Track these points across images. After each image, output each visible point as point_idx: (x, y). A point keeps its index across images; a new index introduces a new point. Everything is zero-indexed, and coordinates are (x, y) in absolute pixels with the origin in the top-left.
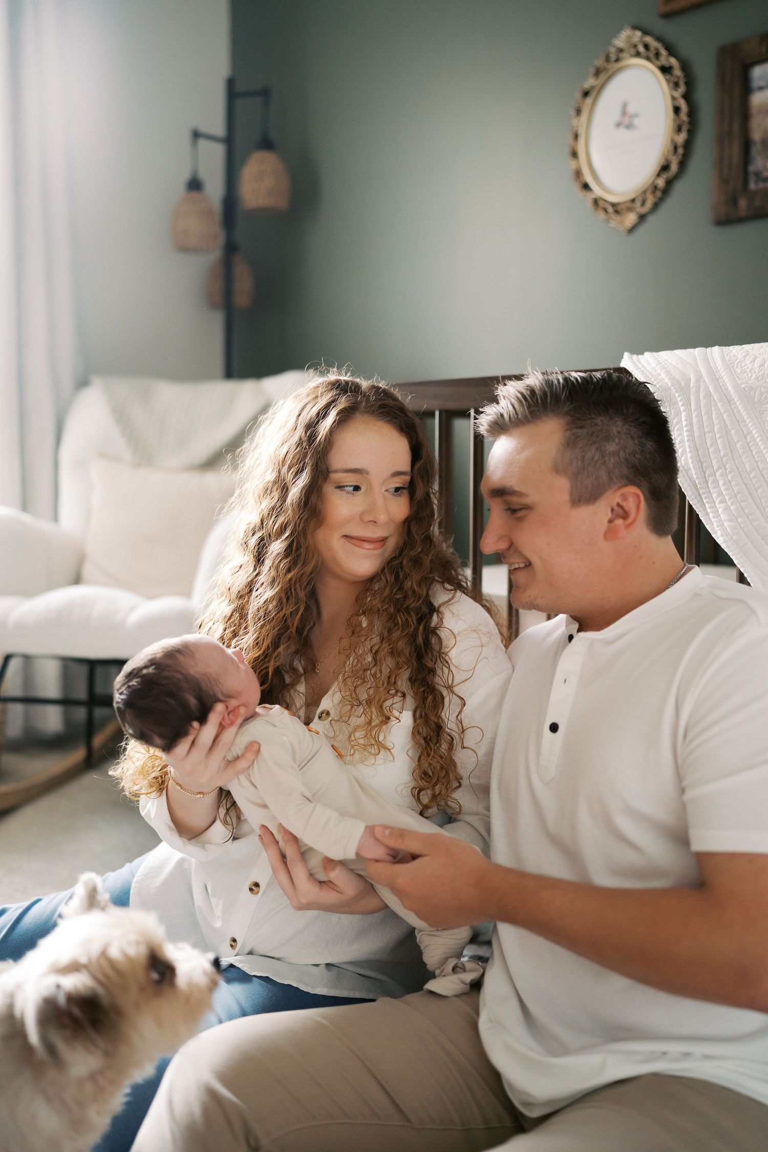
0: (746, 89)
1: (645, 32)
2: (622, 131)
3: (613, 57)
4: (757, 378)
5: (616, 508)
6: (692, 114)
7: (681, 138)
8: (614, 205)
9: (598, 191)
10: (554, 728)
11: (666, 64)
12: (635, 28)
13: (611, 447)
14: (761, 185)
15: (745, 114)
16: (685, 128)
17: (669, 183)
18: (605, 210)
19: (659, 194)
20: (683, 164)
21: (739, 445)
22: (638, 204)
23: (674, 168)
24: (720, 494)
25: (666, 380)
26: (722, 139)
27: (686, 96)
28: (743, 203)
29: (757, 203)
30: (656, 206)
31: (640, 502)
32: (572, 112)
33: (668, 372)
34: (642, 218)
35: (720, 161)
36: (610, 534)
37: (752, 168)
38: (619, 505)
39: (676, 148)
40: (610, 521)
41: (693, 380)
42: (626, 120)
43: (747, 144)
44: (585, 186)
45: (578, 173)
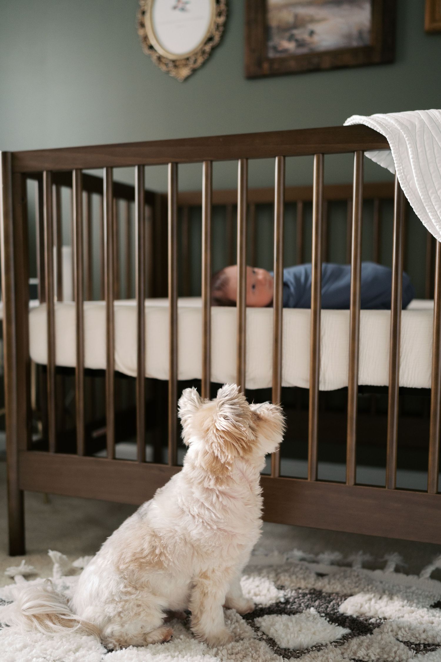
2: (177, 13)
6: (228, 5)
7: (221, 20)
8: (174, 61)
9: (161, 51)
14: (277, 55)
15: (266, 9)
16: (224, 14)
17: (213, 49)
18: (166, 64)
19: (206, 56)
20: (223, 37)
22: (191, 61)
23: (217, 39)
26: (249, 23)
28: (266, 66)
29: (275, 67)
30: (204, 64)
34: (194, 71)
35: (249, 38)
37: (271, 44)
39: (217, 26)
42: (180, 5)
43: (267, 28)
44: (151, 47)
45: (146, 38)
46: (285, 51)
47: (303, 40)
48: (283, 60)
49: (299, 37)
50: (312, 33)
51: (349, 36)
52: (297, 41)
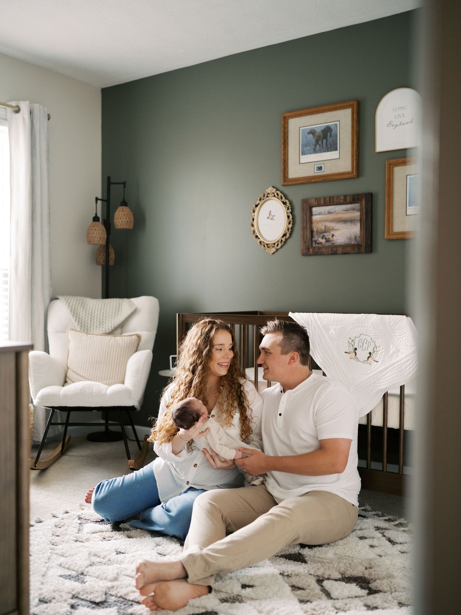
0: (311, 214)
1: (277, 190)
2: (269, 220)
3: (266, 196)
4: (327, 323)
5: (292, 357)
6: (293, 218)
7: (291, 226)
8: (267, 244)
9: (261, 239)
10: (280, 415)
11: (285, 201)
12: (274, 187)
13: (293, 341)
14: (317, 245)
15: (311, 222)
16: (291, 223)
17: (286, 240)
18: (264, 246)
19: (283, 243)
20: (290, 234)
21: (323, 340)
22: (276, 245)
23: (288, 235)
24: (318, 352)
25: (303, 321)
26: (304, 229)
27: (291, 213)
28: (311, 250)
29: (316, 251)
30: (282, 247)
31: (298, 356)
32: (252, 211)
33: (303, 319)
34: (277, 250)
35: (303, 236)
36: (289, 363)
37: (313, 239)
38: (293, 356)
39: (288, 229)
40: (290, 360)
41: (310, 322)
42: (271, 217)
43: (312, 232)
44: (257, 237)
45: (254, 232)
46: (321, 243)
47: (329, 238)
48: (319, 248)
49: (327, 237)
50: (333, 235)
51: (350, 239)
52: (326, 238)
